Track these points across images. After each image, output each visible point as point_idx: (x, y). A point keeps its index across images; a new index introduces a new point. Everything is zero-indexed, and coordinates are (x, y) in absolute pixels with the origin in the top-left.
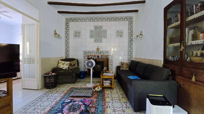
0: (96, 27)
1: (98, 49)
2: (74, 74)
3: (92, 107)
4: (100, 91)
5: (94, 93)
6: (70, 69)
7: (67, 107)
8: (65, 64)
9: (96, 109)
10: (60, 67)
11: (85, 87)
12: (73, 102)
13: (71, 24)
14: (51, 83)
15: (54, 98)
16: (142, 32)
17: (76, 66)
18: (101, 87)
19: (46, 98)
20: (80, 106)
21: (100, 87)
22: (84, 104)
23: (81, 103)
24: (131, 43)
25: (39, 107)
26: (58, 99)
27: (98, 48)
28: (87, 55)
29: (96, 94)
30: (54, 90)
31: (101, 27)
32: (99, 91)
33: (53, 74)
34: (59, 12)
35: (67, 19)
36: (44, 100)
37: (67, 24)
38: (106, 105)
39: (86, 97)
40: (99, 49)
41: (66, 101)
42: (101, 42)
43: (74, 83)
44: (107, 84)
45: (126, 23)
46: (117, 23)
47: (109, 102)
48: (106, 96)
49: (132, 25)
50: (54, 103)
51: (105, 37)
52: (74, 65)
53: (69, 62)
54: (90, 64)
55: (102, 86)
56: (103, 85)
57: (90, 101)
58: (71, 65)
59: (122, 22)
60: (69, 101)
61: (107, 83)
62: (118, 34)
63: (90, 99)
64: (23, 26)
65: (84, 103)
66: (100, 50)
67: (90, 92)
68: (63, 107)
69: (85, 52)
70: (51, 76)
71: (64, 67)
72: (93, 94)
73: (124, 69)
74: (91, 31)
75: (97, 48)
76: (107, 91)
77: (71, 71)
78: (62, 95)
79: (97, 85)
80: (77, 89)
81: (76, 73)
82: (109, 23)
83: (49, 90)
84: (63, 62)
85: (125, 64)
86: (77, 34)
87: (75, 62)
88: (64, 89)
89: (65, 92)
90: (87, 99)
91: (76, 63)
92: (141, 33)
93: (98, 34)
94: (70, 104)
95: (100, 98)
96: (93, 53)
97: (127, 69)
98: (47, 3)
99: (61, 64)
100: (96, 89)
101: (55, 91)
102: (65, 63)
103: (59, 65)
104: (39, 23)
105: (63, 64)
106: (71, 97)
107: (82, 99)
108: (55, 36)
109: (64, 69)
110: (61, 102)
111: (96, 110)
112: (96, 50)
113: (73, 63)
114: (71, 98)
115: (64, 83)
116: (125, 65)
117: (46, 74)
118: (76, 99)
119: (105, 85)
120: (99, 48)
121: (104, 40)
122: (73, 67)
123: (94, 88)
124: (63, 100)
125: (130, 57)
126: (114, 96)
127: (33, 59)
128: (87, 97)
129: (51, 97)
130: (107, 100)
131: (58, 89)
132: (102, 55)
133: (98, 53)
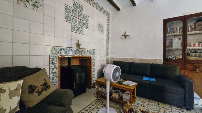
1: (78, 45)
31: (82, 9)
40: (80, 45)
42: (82, 32)
45: (106, 17)
46: (99, 13)
51: (87, 26)
54: (117, 74)
66: (81, 47)
69: (53, 50)
74: (67, 8)
75: (77, 43)
92: (126, 34)
93: (78, 18)
96: (71, 52)
112: (75, 46)
120: (80, 43)
132: (84, 54)
133: (79, 51)
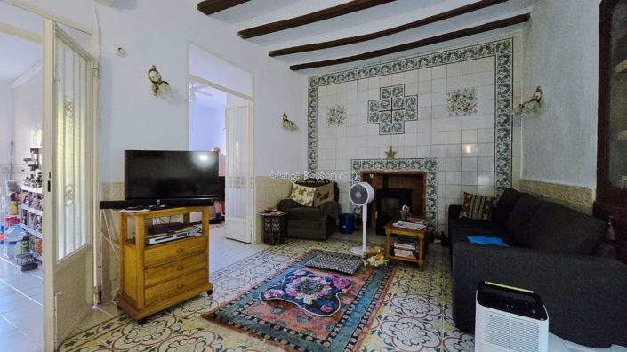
0: (385, 92)
1: (391, 154)
2: (324, 219)
3: (348, 294)
4: (380, 268)
5: (364, 269)
6: (316, 205)
7: (295, 282)
8: (305, 193)
9: (355, 300)
10: (294, 199)
11: (347, 252)
12: (311, 276)
13: (322, 90)
14: (274, 232)
15: (275, 263)
16: (542, 88)
17: (331, 198)
18: (385, 258)
19: (262, 260)
20: (322, 286)
21: (382, 257)
22: (331, 285)
23: (324, 282)
24: (507, 130)
25: (248, 274)
26: (283, 266)
27: (391, 150)
28: (361, 169)
29: (367, 273)
30: (278, 249)
31: (399, 90)
32: (376, 265)
33: (278, 213)
34: (294, 68)
35: (312, 81)
36: (257, 263)
37: (312, 94)
38: (383, 298)
39: (341, 273)
40: (395, 153)
41: (295, 273)
42: (399, 130)
43: (324, 240)
44: (404, 252)
45: (488, 63)
46: (454, 68)
47: (395, 295)
48: (395, 280)
49: (511, 68)
50: (273, 272)
51: (412, 116)
52: (326, 196)
53: (315, 189)
54: (358, 195)
55: (388, 256)
56: (392, 253)
57: (348, 283)
58: (318, 195)
59: (471, 65)
60: (303, 273)
61: (406, 249)
62: (455, 104)
63: (350, 279)
64: (227, 112)
65: (332, 283)
66: (395, 156)
67: (355, 264)
68: (288, 281)
69: (355, 164)
70: (274, 216)
71: (302, 200)
72: (358, 270)
73: (475, 217)
74: (372, 105)
75: (388, 150)
76: (402, 272)
77: (317, 210)
78: (293, 260)
79: (374, 252)
80: (327, 254)
81: (329, 217)
82: (425, 73)
83: (269, 246)
84: (302, 188)
85: (478, 200)
86: (336, 116)
87: (330, 188)
88: (299, 249)
89: (300, 255)
90: (341, 278)
91: (332, 191)
92: (538, 94)
93: (392, 110)
94: (303, 279)
95: (375, 281)
96: (378, 166)
97: (485, 217)
98: (268, 54)
99: (297, 193)
100: (372, 260)
101: (280, 252)
102: (305, 190)
103: (292, 195)
104: (252, 103)
105: (301, 192)
106: (309, 267)
107: (330, 276)
108: (285, 127)
109: (303, 204)
110: (288, 272)
111: (356, 302)
112: (385, 156)
113: (324, 190)
114: (308, 269)
115: (301, 239)
116: (477, 204)
117: (265, 212)
118: (316, 273)
119: (398, 254)
120: (394, 150)
121: (409, 125)
122: (324, 201)
123: (367, 256)
124: (291, 270)
125: (502, 178)
126: (415, 284)
127: (243, 178)
128: (344, 273)
129: (271, 261)
130: (393, 290)
131: (288, 248)
132: (404, 170)
133: (392, 164)
